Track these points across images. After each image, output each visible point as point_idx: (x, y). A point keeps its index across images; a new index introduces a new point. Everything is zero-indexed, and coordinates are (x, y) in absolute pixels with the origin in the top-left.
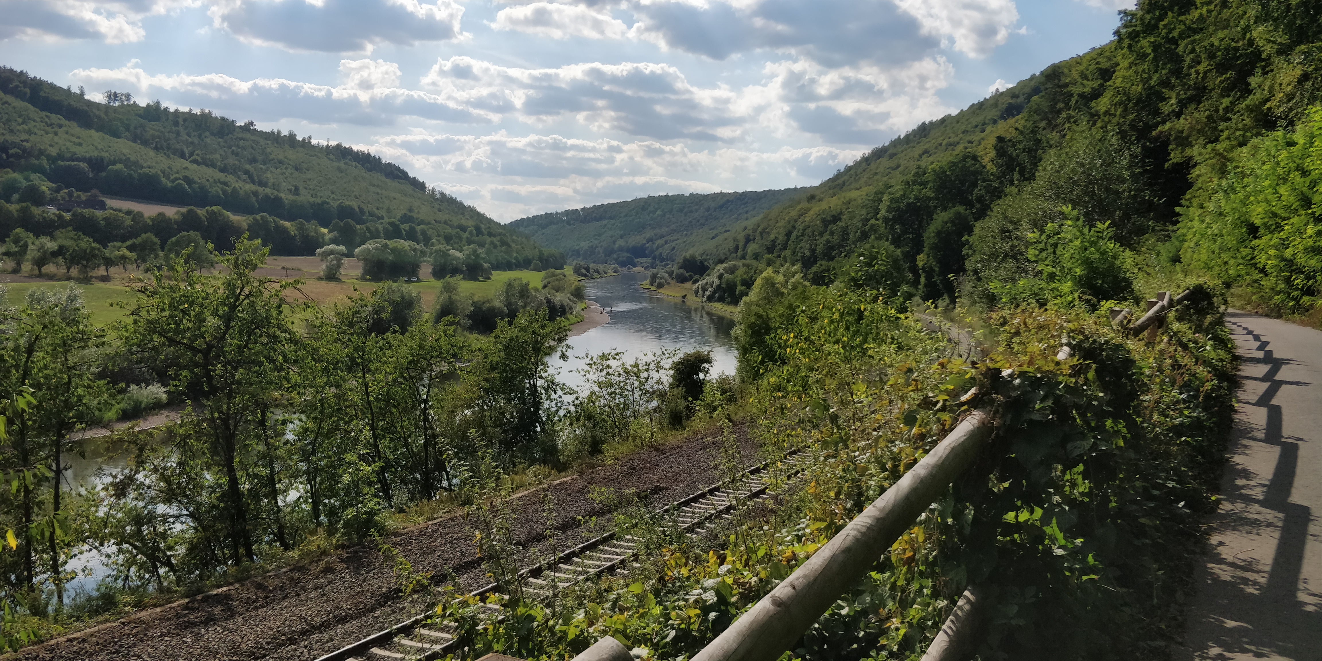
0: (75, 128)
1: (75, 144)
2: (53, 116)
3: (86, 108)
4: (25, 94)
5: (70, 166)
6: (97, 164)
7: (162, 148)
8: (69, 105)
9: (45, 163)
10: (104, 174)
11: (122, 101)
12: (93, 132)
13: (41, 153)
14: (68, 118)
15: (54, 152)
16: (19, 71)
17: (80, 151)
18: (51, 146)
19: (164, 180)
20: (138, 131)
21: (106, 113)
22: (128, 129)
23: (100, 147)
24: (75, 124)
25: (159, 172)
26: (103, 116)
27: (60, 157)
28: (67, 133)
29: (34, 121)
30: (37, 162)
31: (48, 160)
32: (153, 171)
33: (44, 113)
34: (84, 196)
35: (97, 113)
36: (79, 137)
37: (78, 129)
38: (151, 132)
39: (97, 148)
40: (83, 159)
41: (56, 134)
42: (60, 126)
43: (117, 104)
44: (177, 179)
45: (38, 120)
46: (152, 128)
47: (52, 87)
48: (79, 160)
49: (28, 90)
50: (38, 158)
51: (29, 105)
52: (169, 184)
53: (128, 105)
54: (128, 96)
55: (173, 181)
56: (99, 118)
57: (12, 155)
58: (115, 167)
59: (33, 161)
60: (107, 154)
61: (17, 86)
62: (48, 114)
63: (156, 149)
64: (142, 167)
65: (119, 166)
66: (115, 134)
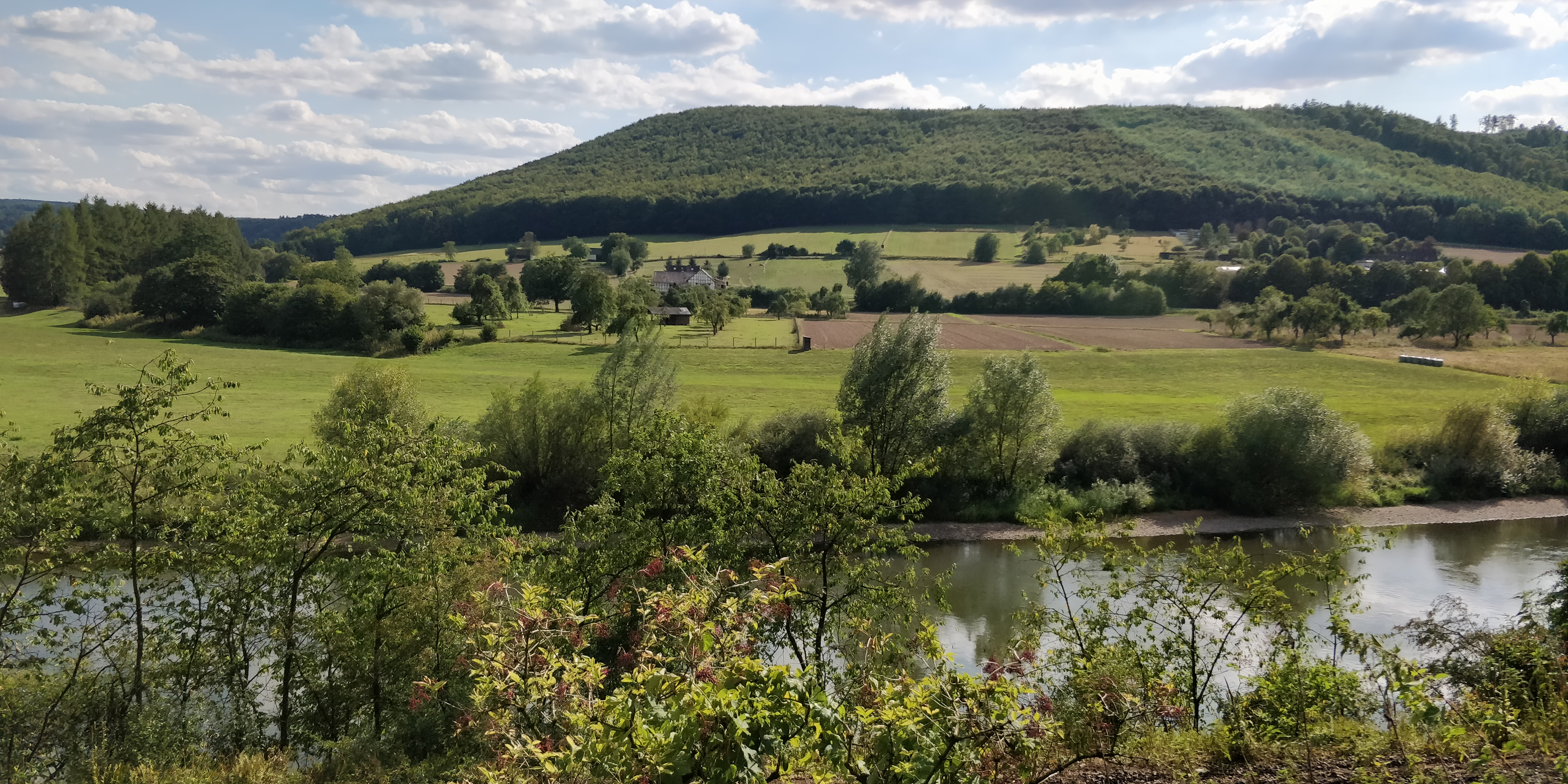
0: (1430, 165)
1: (1423, 184)
2: (1404, 154)
3: (1445, 140)
4: (1377, 131)
5: (1411, 211)
6: (1445, 206)
7: (1538, 179)
8: (1426, 139)
9: (1381, 209)
10: (1452, 217)
11: (1503, 127)
12: (1450, 168)
13: (1380, 198)
14: (1423, 154)
15: (1394, 195)
16: (1374, 107)
17: (1428, 192)
18: (1393, 189)
19: (1529, 218)
20: (1509, 161)
21: (1471, 144)
22: (1496, 159)
23: (1454, 185)
24: (1430, 161)
25: (1525, 210)
26: (1466, 146)
27: (1401, 201)
28: (1418, 172)
29: (1382, 162)
30: (1372, 209)
31: (1386, 206)
32: (1516, 209)
33: (1395, 152)
34: (1413, 245)
35: (1459, 144)
36: (1430, 176)
37: (1433, 166)
38: (1527, 159)
39: (1450, 187)
40: (1429, 201)
41: (1404, 174)
42: (1411, 165)
43: (1497, 130)
44: (1549, 217)
45: (1386, 160)
46: (1530, 156)
47: (1409, 120)
48: (1423, 203)
49: (1380, 128)
50: (1374, 205)
51: (1379, 145)
52: (1537, 225)
53: (1511, 131)
54: (1510, 119)
55: (1543, 220)
56: (1461, 149)
57: (1347, 204)
58: (1468, 208)
59: (1370, 209)
60: (1462, 193)
61: (1369, 125)
62: (1400, 152)
63: (1530, 181)
64: (1504, 205)
65: (1474, 206)
66: (1479, 167)
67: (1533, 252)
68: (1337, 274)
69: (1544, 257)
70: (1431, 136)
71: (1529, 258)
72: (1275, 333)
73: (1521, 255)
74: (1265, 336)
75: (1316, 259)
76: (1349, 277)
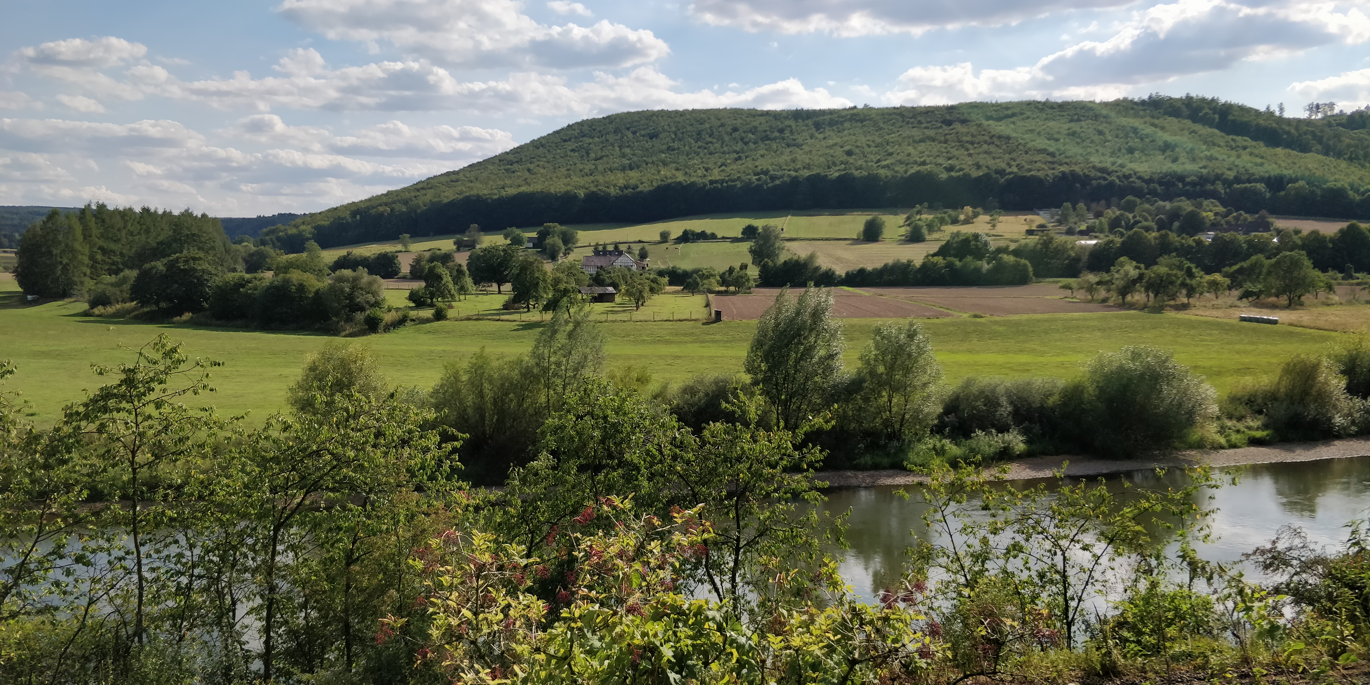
0: (1261, 148)
1: (1256, 164)
2: (1239, 138)
3: (1274, 125)
4: (1214, 119)
5: (1245, 188)
6: (1276, 183)
7: (1357, 158)
8: (1258, 125)
9: (1220, 187)
10: (1282, 193)
11: (1325, 113)
12: (1279, 150)
13: (1218, 177)
14: (1254, 139)
15: (1231, 175)
16: (1210, 98)
17: (1260, 171)
18: (1229, 169)
19: (1351, 193)
20: (1331, 143)
21: (1297, 128)
22: (1320, 141)
23: (1283, 165)
24: (1262, 144)
25: (1346, 185)
26: (1293, 131)
27: (1237, 180)
28: (1251, 154)
29: (1219, 146)
30: (1212, 187)
31: (1223, 184)
32: (1339, 185)
33: (1231, 137)
34: (1249, 218)
35: (1287, 128)
36: (1262, 158)
37: (1264, 149)
38: (1347, 141)
39: (1280, 166)
40: (1261, 180)
41: (1239, 156)
42: (1245, 148)
43: (1320, 116)
45: (1222, 144)
46: (1349, 138)
47: (1242, 109)
48: (1256, 181)
49: (1217, 116)
50: (1213, 183)
51: (1216, 131)
52: (1358, 198)
53: (1333, 116)
54: (1331, 106)
55: (1363, 194)
56: (1288, 133)
57: (1189, 183)
58: (1297, 185)
59: (1209, 187)
60: (1291, 172)
61: (1207, 113)
62: (1235, 137)
63: (1351, 159)
64: (1327, 182)
65: (1301, 183)
66: (1304, 149)
67: (1354, 222)
68: (1183, 245)
69: (1365, 226)
70: (1262, 122)
71: (1351, 227)
72: (1129, 298)
73: (1344, 225)
74: (1121, 301)
75: (1163, 232)
76: (1192, 247)
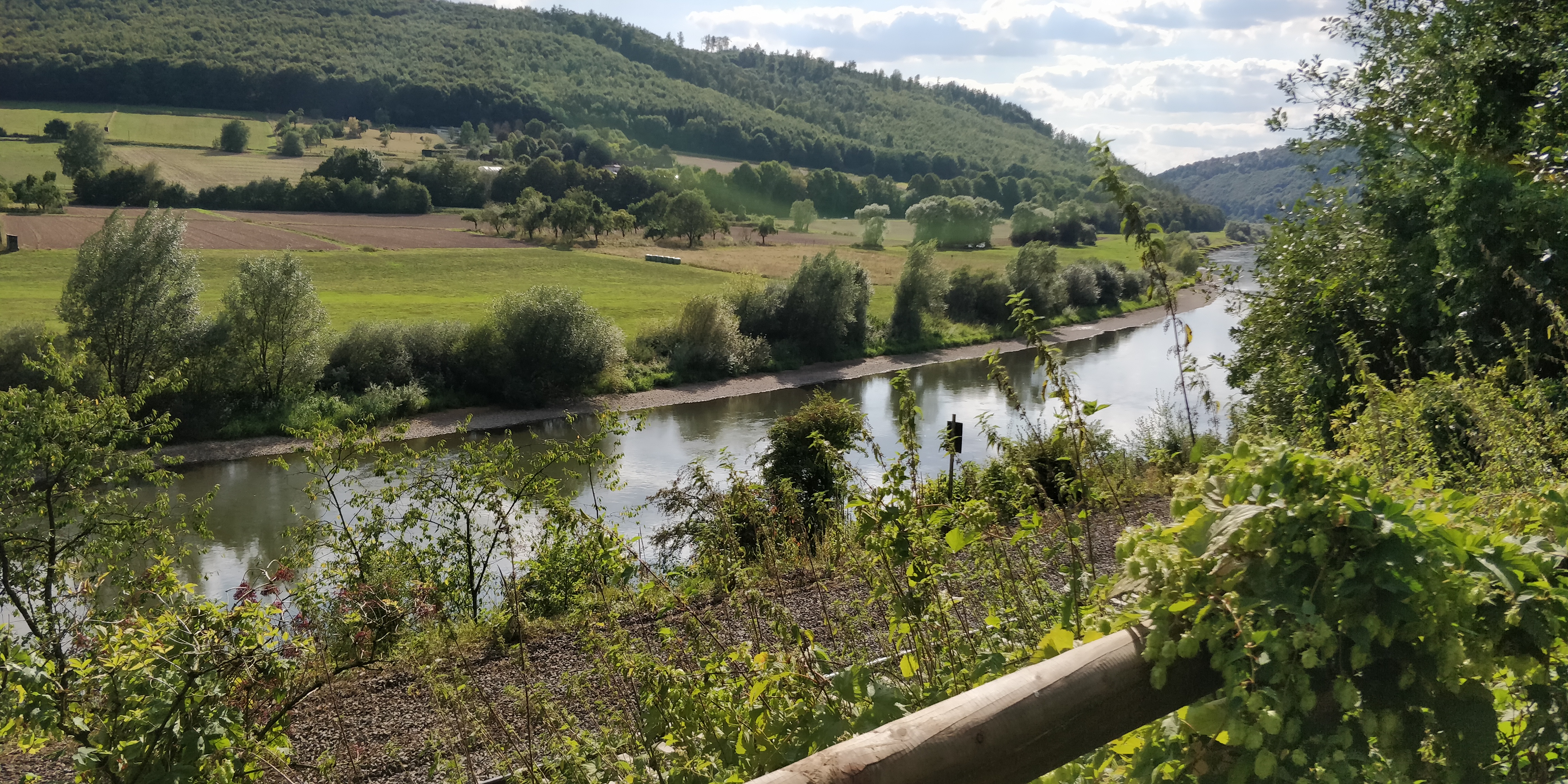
0: (663, 78)
1: (658, 95)
2: (642, 65)
3: (675, 55)
4: (617, 42)
5: (649, 120)
6: (677, 117)
7: (748, 97)
8: (659, 53)
9: (624, 116)
10: (683, 128)
11: (720, 47)
12: (679, 82)
13: (623, 106)
14: (656, 67)
15: (634, 104)
16: (613, 18)
17: (661, 103)
18: (633, 98)
19: (743, 132)
20: (726, 79)
21: (695, 60)
22: (716, 76)
23: (683, 98)
24: (663, 74)
25: (739, 125)
26: (692, 62)
27: (641, 110)
28: (653, 84)
29: (623, 72)
30: (617, 116)
31: (628, 114)
32: (733, 123)
33: (634, 63)
34: (653, 152)
35: (686, 60)
36: (664, 88)
37: (665, 79)
38: (740, 78)
39: (680, 99)
40: (663, 112)
41: (641, 85)
42: (648, 76)
43: (716, 50)
44: (758, 131)
45: (626, 70)
46: (742, 75)
47: (644, 33)
48: (658, 113)
49: (620, 39)
50: (618, 112)
51: (619, 55)
52: (749, 138)
53: (727, 51)
54: (726, 40)
55: (754, 134)
56: (688, 65)
57: (594, 110)
58: (695, 120)
59: (614, 115)
60: (690, 106)
61: (610, 35)
62: (637, 63)
63: (743, 98)
64: (723, 119)
65: (699, 119)
66: (702, 83)
67: (746, 162)
68: (589, 177)
69: (755, 167)
70: (663, 50)
71: (744, 167)
72: (536, 233)
73: (737, 165)
74: (528, 236)
75: (570, 162)
76: (599, 180)
